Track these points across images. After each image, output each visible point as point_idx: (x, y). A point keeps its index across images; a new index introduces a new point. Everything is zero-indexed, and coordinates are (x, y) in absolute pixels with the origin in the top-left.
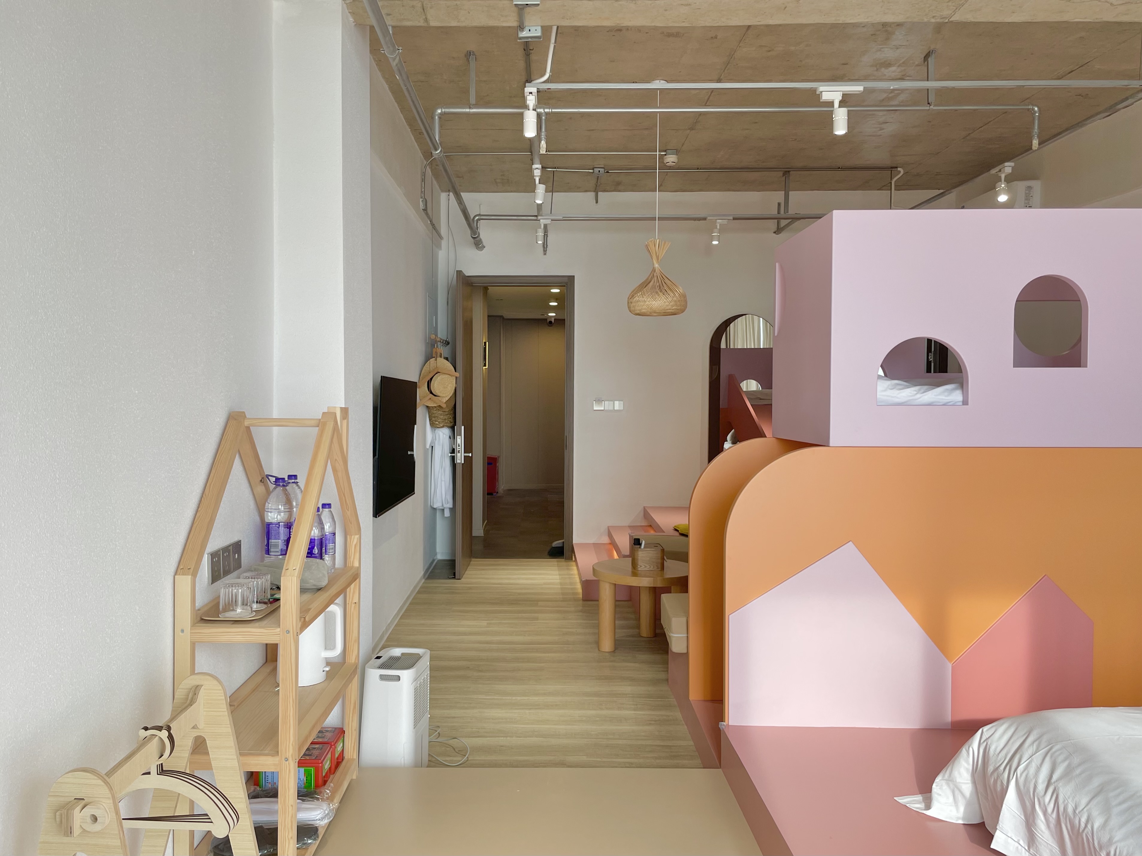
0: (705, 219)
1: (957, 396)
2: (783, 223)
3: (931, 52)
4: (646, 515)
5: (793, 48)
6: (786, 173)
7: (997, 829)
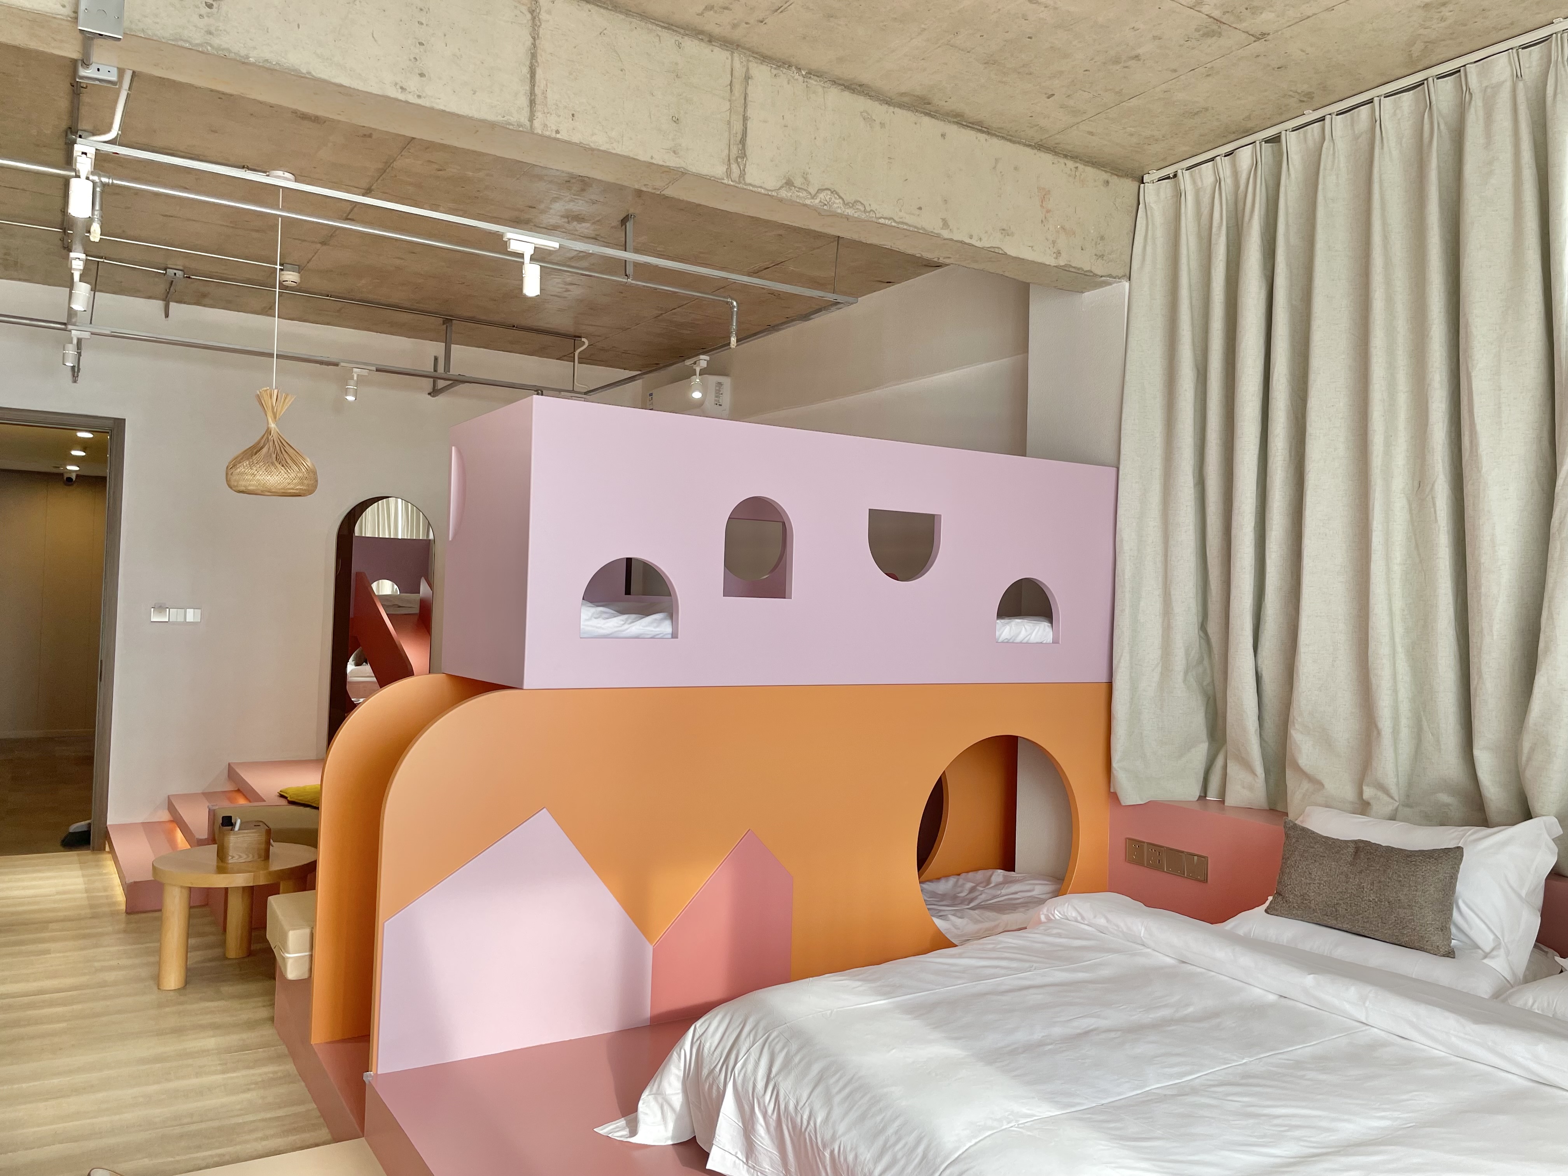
0: (336, 365)
1: (666, 628)
2: (441, 384)
3: (630, 216)
4: (232, 774)
5: (470, 174)
6: (447, 321)
7: (713, 1144)
